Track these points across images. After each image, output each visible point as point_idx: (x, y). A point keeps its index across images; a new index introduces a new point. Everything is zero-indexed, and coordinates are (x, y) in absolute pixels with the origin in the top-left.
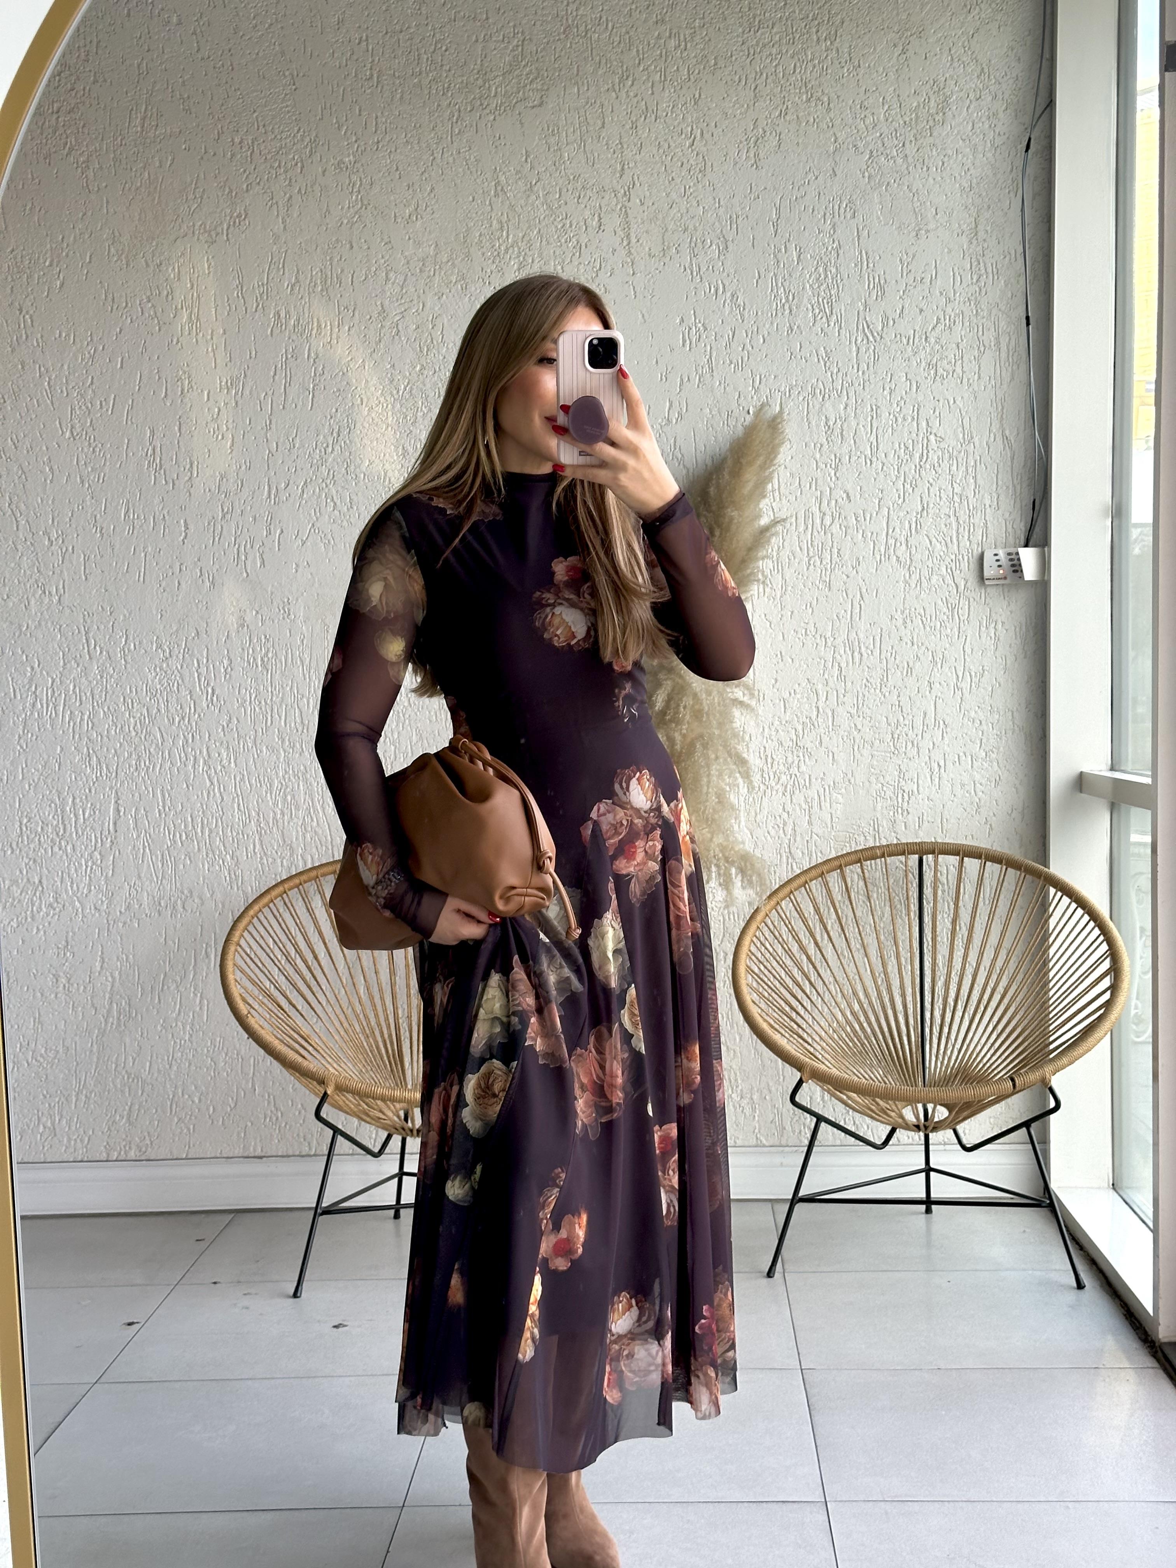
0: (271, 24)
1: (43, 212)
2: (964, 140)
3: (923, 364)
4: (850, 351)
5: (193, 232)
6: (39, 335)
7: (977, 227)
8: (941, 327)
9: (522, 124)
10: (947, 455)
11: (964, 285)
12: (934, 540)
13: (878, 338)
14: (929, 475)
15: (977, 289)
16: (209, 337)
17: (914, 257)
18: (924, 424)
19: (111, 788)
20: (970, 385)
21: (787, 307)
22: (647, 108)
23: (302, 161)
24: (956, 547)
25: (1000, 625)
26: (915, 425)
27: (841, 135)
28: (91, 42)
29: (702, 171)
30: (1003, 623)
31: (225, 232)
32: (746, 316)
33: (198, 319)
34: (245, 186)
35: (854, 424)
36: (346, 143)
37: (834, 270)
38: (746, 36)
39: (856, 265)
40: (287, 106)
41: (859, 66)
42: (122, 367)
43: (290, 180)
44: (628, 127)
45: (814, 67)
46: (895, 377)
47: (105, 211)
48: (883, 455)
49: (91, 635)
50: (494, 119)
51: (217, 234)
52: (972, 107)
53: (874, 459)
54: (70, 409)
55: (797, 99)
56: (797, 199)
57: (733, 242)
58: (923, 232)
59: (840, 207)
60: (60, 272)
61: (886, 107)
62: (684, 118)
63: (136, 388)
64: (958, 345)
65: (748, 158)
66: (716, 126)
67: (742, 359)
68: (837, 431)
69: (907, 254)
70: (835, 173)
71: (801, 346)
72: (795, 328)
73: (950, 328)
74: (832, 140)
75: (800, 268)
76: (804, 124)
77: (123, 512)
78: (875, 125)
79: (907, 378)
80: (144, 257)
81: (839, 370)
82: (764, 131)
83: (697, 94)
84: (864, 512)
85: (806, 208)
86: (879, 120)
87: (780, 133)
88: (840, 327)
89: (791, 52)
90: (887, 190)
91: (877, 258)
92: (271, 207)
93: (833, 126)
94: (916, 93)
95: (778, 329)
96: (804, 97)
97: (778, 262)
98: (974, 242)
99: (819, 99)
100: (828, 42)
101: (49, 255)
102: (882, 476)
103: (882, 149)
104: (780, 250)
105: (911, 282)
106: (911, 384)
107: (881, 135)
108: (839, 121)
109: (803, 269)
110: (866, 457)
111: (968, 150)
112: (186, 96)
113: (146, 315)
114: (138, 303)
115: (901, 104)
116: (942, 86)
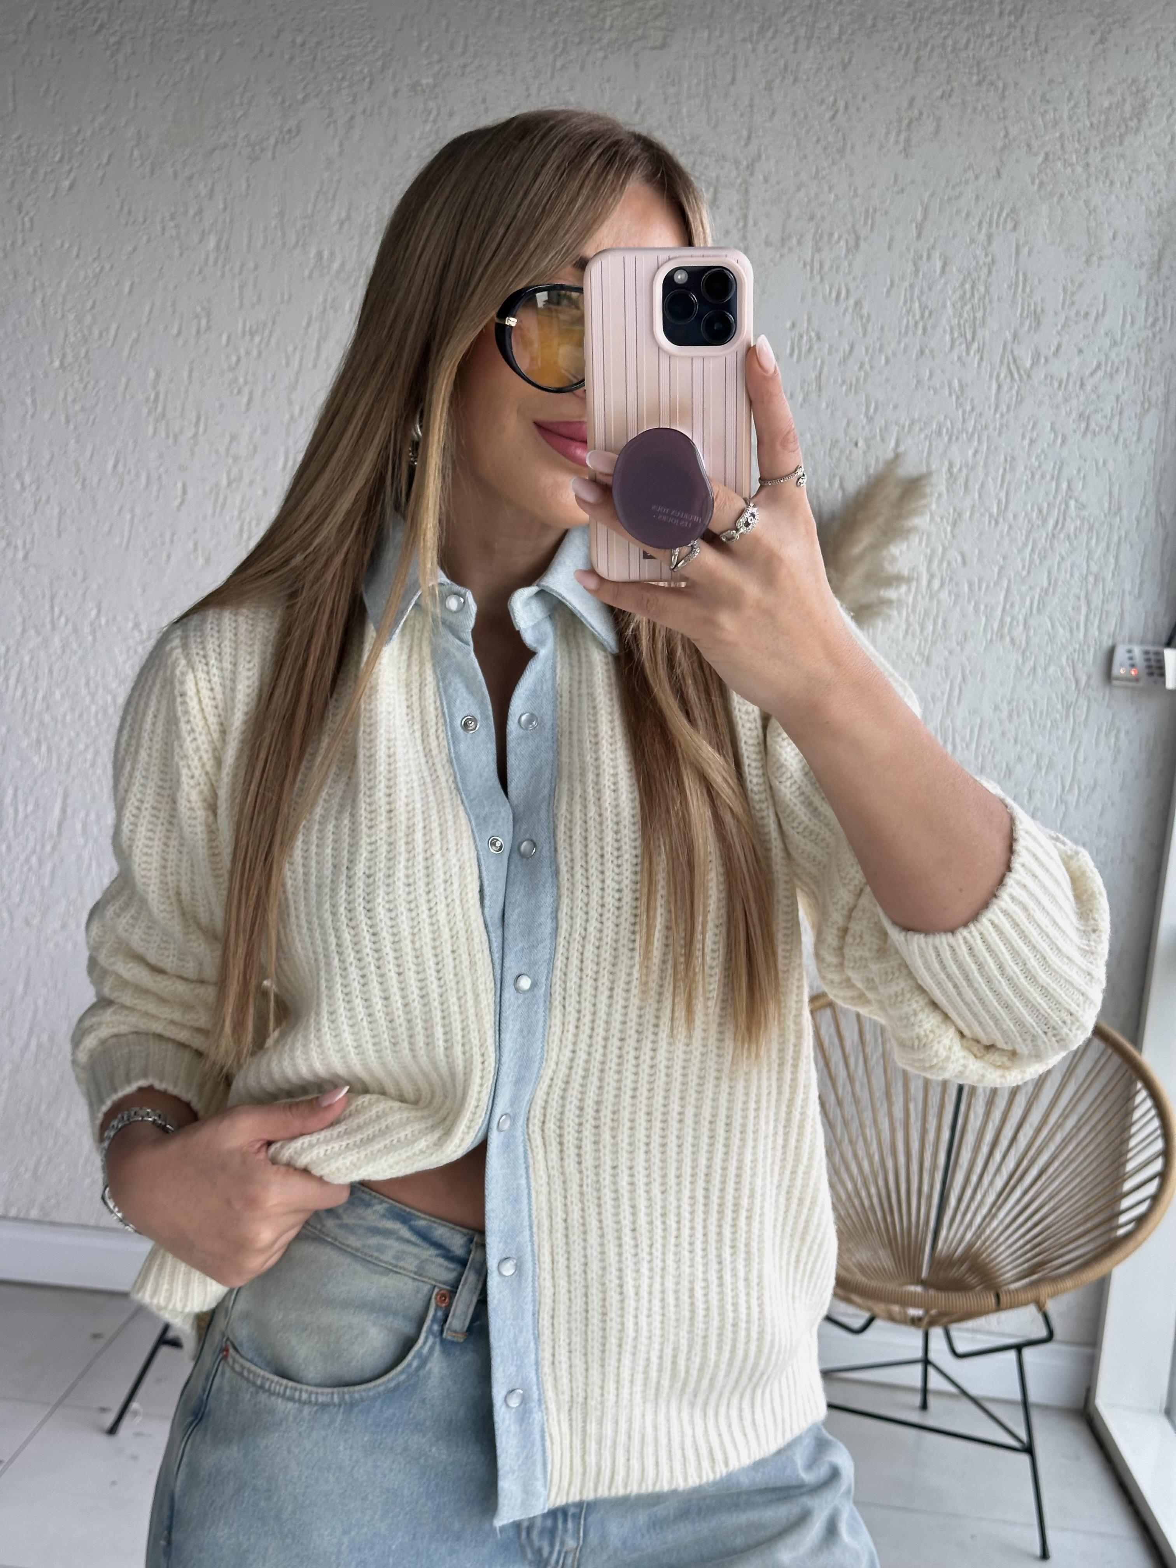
1: (58, 98)
2: (1158, 155)
3: (1074, 415)
4: (990, 388)
5: (235, 145)
6: (38, 243)
7: (1160, 259)
8: (1100, 373)
9: (637, 66)
10: (1086, 527)
11: (1136, 327)
12: (1057, 624)
13: (1025, 378)
14: (1062, 548)
15: (1151, 335)
16: (237, 270)
18: (1064, 486)
19: (60, 783)
20: (1126, 446)
21: (921, 325)
22: (786, 67)
23: (371, 76)
24: (1081, 635)
25: (1122, 735)
26: (1054, 485)
27: (1014, 131)
29: (842, 151)
30: (1127, 733)
31: (271, 148)
32: (870, 328)
33: (227, 247)
34: (300, 97)
35: (981, 474)
36: (425, 62)
37: (982, 289)
39: (1010, 287)
41: (1046, 51)
42: (130, 292)
43: (355, 96)
44: (762, 86)
45: (992, 44)
46: (1039, 426)
47: (131, 104)
48: (1011, 517)
49: (57, 601)
50: (605, 57)
51: (262, 150)
53: (1001, 520)
54: (63, 334)
55: (965, 80)
56: (950, 199)
57: (865, 239)
58: (1095, 258)
59: (999, 215)
60: (71, 170)
61: (1072, 103)
62: (828, 85)
63: (145, 320)
64: (1118, 398)
65: (897, 142)
66: (864, 99)
67: (858, 380)
68: (961, 481)
69: (1072, 281)
70: (999, 175)
71: (931, 375)
72: (927, 351)
73: (1111, 377)
74: (1002, 134)
75: (943, 281)
76: (969, 111)
77: (111, 463)
78: (1056, 123)
79: (1053, 429)
80: (173, 165)
81: (973, 409)
82: (921, 114)
83: (847, 58)
84: (980, 580)
85: (958, 212)
86: (1061, 117)
87: (939, 119)
88: (981, 358)
89: (965, 23)
90: (1058, 202)
91: (1036, 282)
92: (328, 125)
93: (1005, 118)
94: (1110, 91)
95: (905, 350)
96: (975, 78)
97: (917, 271)
98: (1155, 278)
99: (992, 83)
100: (1012, 18)
101: (60, 148)
102: (1006, 541)
103: (1060, 153)
104: (921, 257)
105: (1072, 314)
106: (1056, 437)
107: (1062, 136)
108: (1012, 113)
109: (946, 283)
110: (991, 515)
111: (1161, 168)
113: (167, 236)
114: (159, 219)
115: (1089, 104)
116: (1141, 87)
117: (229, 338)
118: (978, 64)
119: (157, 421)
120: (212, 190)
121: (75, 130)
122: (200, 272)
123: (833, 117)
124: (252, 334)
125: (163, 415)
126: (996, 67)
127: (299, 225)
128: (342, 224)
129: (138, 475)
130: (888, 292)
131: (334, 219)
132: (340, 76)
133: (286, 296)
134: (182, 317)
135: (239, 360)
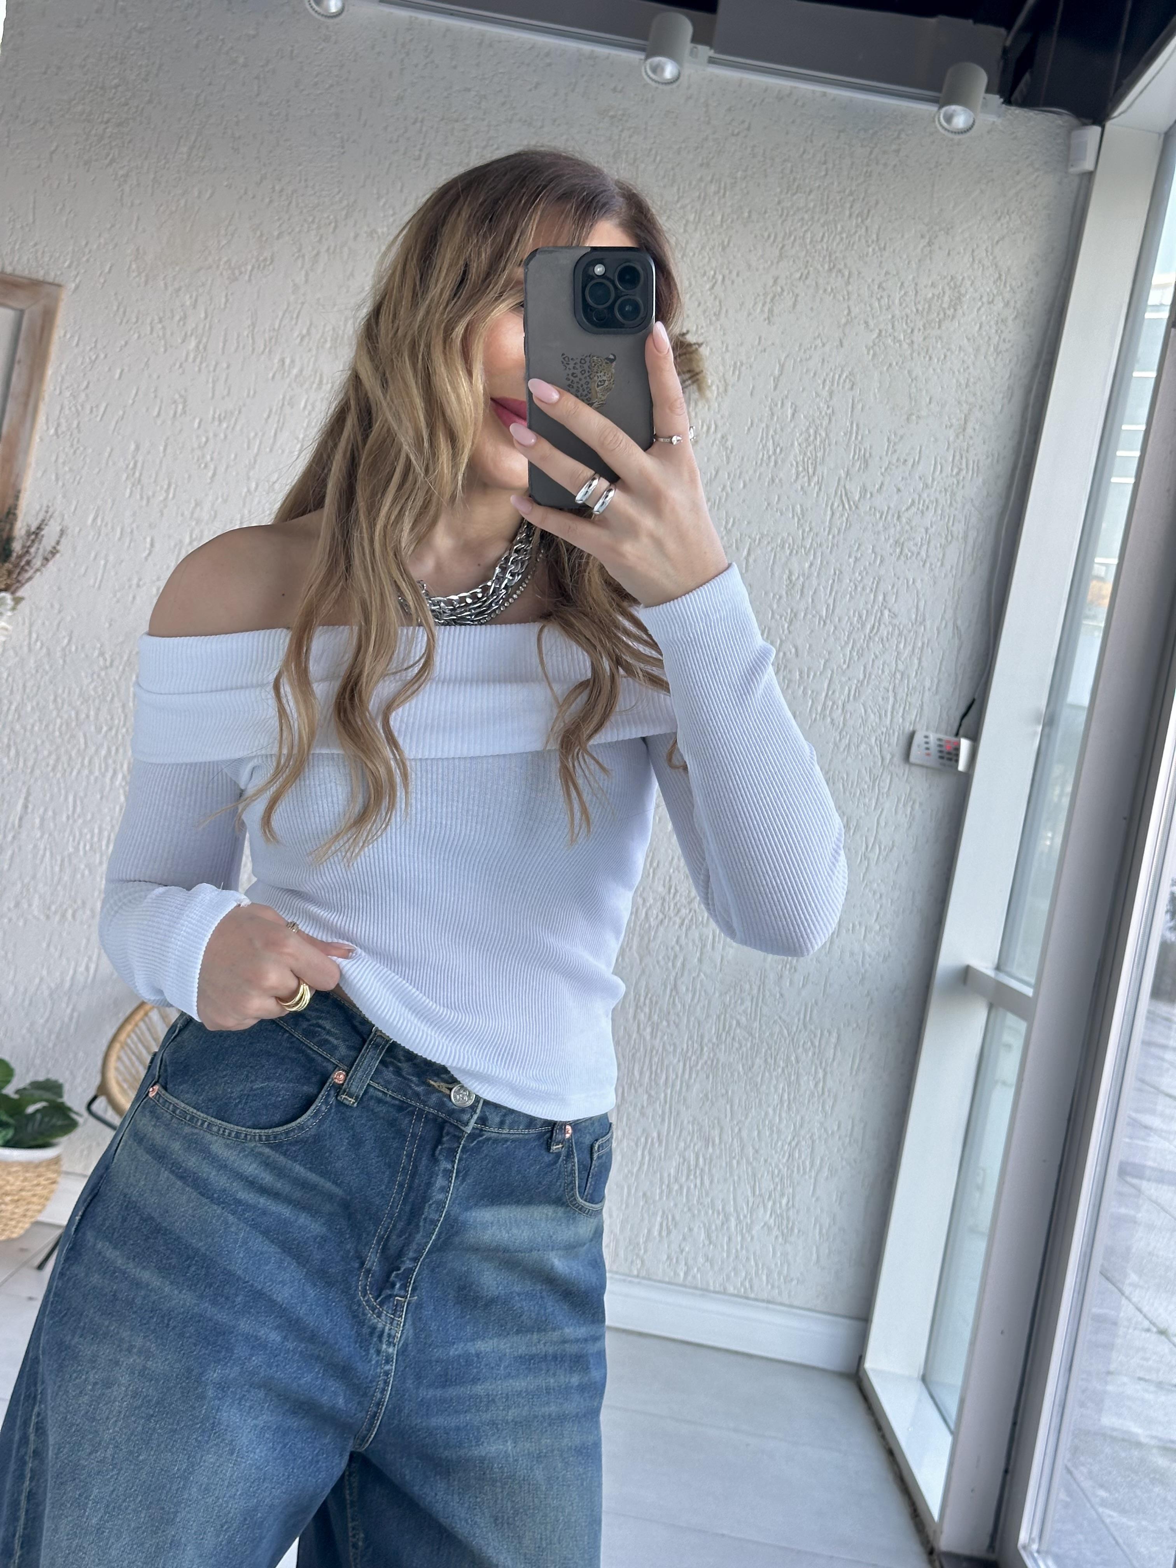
0: (332, 86)
1: (72, 215)
2: (969, 339)
3: (891, 541)
4: (825, 514)
5: (218, 267)
7: (966, 423)
8: (914, 509)
10: (897, 632)
11: (944, 475)
12: (869, 710)
13: (854, 508)
14: (876, 648)
15: (955, 482)
16: (212, 369)
17: (902, 437)
18: (881, 597)
19: (24, 783)
20: (931, 570)
21: (773, 458)
23: (336, 222)
24: (888, 721)
25: (917, 806)
26: (872, 596)
27: (855, 310)
29: (717, 315)
30: (921, 804)
31: (248, 273)
32: (732, 458)
33: (205, 348)
34: (276, 233)
35: (815, 582)
37: (824, 434)
38: (783, 196)
39: (845, 434)
40: (332, 167)
41: (885, 249)
42: (120, 377)
43: (321, 237)
45: (842, 239)
46: (863, 548)
47: (133, 227)
48: (837, 619)
51: (241, 273)
52: (983, 309)
53: (828, 622)
54: (58, 408)
55: (819, 266)
56: (802, 360)
57: (733, 386)
58: (914, 417)
59: (840, 376)
60: (76, 276)
61: (903, 292)
62: (710, 261)
63: (131, 402)
64: (927, 530)
65: (762, 311)
67: (720, 499)
68: (798, 587)
69: (895, 434)
70: (841, 344)
71: (779, 499)
72: (777, 481)
73: (922, 512)
74: (846, 312)
75: (792, 425)
76: (821, 292)
78: (888, 308)
79: (873, 551)
80: (164, 278)
81: (811, 529)
82: (783, 290)
83: (726, 241)
84: (809, 669)
85: (808, 371)
86: (893, 303)
87: (797, 295)
88: (820, 489)
89: (822, 221)
90: (888, 370)
91: (866, 432)
92: (298, 258)
93: (849, 299)
94: (933, 285)
95: (760, 478)
96: (826, 267)
97: (773, 414)
98: (961, 437)
99: (840, 271)
100: (860, 220)
101: (69, 257)
102: (832, 639)
103: (890, 330)
104: (776, 405)
105: (894, 461)
106: (876, 557)
107: (893, 317)
108: (855, 296)
109: (795, 427)
110: (821, 617)
111: (971, 350)
112: (237, 135)
113: (155, 335)
114: (148, 321)
115: (917, 292)
116: (958, 283)
117: (200, 423)
118: (830, 255)
119: (133, 485)
120: (196, 300)
121: (84, 243)
122: (181, 366)
123: (712, 287)
124: (220, 421)
125: (139, 481)
126: (844, 258)
127: (267, 336)
128: (303, 337)
129: (113, 528)
130: (749, 430)
131: (296, 333)
132: (310, 219)
133: (252, 392)
134: (162, 402)
135: (207, 440)
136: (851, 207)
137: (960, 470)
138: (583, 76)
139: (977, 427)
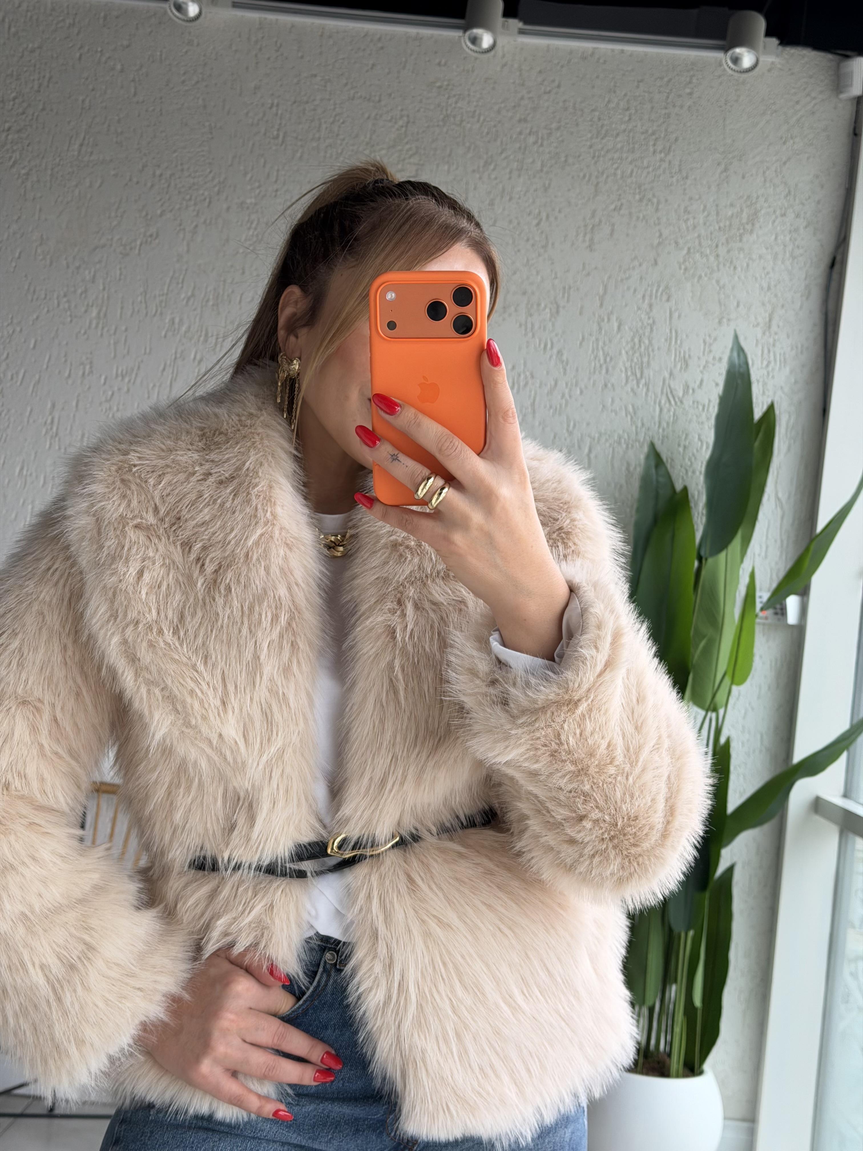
0: (198, 82)
2: (767, 249)
4: (654, 410)
5: (111, 245)
7: (770, 320)
13: (679, 403)
15: (766, 373)
16: (112, 332)
21: (604, 367)
22: (504, 190)
23: (210, 198)
27: (665, 233)
28: (44, 77)
29: (545, 247)
30: (761, 657)
31: (138, 248)
32: (568, 369)
33: (105, 315)
34: (159, 212)
36: (249, 187)
37: (647, 342)
38: (594, 141)
39: (666, 340)
40: (203, 151)
41: (687, 178)
42: (34, 347)
43: (198, 212)
44: (487, 202)
45: (648, 173)
47: (36, 217)
51: (131, 249)
52: (777, 221)
55: (631, 198)
56: (622, 280)
57: (564, 307)
58: (725, 320)
59: (657, 291)
61: (706, 213)
62: (534, 202)
63: (45, 366)
65: (584, 241)
66: (560, 212)
67: (561, 406)
69: (710, 336)
70: (656, 263)
71: (613, 401)
72: (609, 385)
74: (657, 234)
75: (619, 336)
76: (634, 219)
77: (17, 470)
78: (695, 227)
80: (66, 259)
81: (643, 425)
82: (600, 221)
83: (547, 183)
85: (628, 288)
86: (698, 223)
87: (613, 225)
88: (648, 390)
89: (630, 159)
90: (698, 281)
91: (684, 337)
92: (179, 232)
93: (659, 224)
94: (732, 205)
95: (594, 384)
96: (637, 197)
97: (600, 329)
98: (768, 333)
99: (649, 200)
100: (663, 154)
103: (698, 247)
104: (603, 320)
105: (711, 360)
107: (699, 236)
108: (664, 220)
109: (621, 338)
111: (769, 257)
112: (119, 130)
113: (61, 307)
114: (55, 296)
115: (718, 214)
116: (754, 201)
117: (106, 379)
118: (640, 187)
120: (94, 276)
122: (85, 333)
123: (538, 224)
124: (123, 377)
125: (57, 434)
127: (157, 300)
128: (189, 299)
129: (37, 477)
130: (581, 344)
131: (183, 296)
132: (188, 197)
133: (148, 350)
134: (71, 365)
135: (113, 394)
136: (654, 145)
137: (769, 363)
138: (411, 55)
139: (781, 324)
